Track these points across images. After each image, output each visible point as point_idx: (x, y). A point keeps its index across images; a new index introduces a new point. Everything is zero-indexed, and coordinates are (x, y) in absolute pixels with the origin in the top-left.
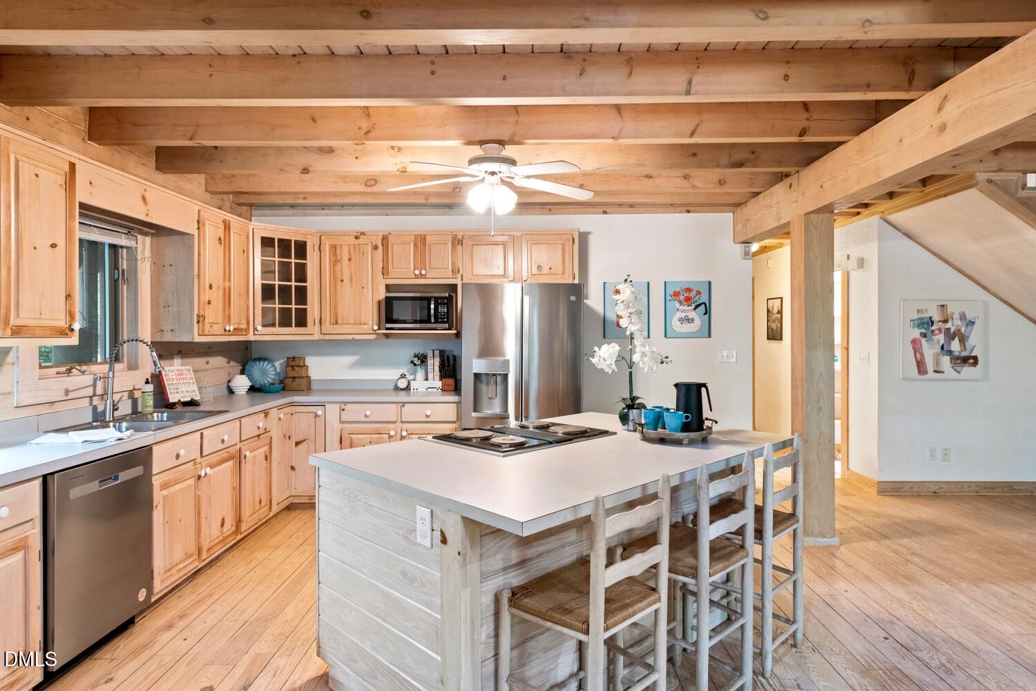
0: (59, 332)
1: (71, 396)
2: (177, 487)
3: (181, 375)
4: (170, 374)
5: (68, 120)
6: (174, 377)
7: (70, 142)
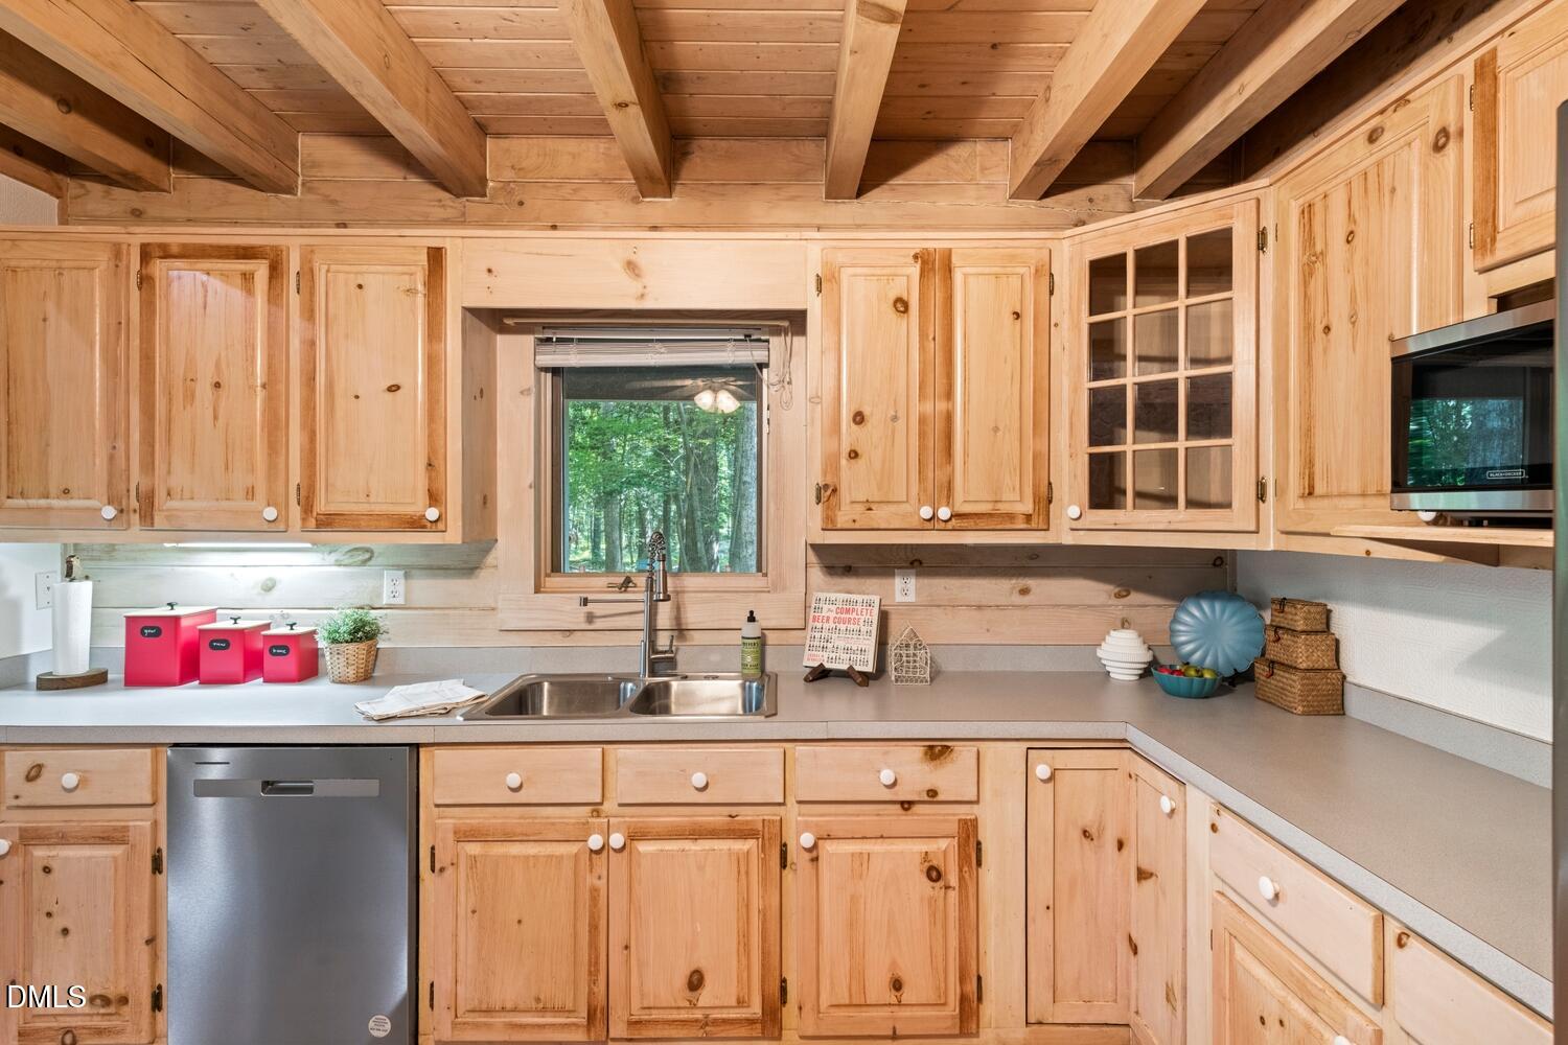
0: (408, 523)
1: (599, 624)
2: (515, 849)
3: (848, 611)
4: (826, 607)
5: (600, 179)
6: (832, 615)
7: (606, 213)
